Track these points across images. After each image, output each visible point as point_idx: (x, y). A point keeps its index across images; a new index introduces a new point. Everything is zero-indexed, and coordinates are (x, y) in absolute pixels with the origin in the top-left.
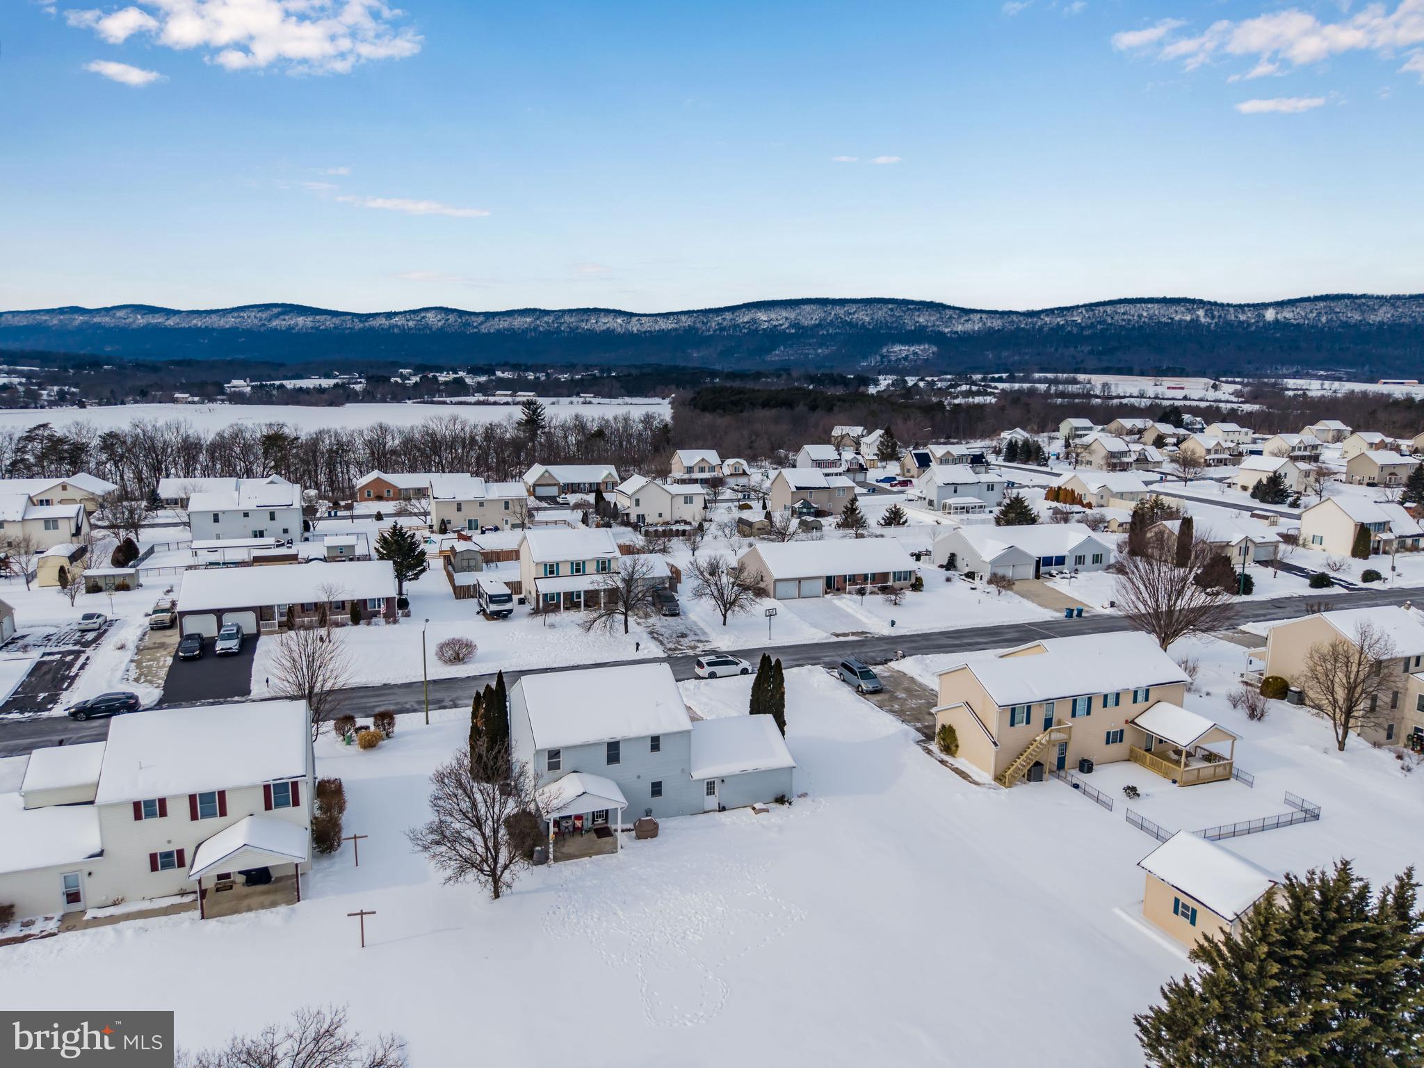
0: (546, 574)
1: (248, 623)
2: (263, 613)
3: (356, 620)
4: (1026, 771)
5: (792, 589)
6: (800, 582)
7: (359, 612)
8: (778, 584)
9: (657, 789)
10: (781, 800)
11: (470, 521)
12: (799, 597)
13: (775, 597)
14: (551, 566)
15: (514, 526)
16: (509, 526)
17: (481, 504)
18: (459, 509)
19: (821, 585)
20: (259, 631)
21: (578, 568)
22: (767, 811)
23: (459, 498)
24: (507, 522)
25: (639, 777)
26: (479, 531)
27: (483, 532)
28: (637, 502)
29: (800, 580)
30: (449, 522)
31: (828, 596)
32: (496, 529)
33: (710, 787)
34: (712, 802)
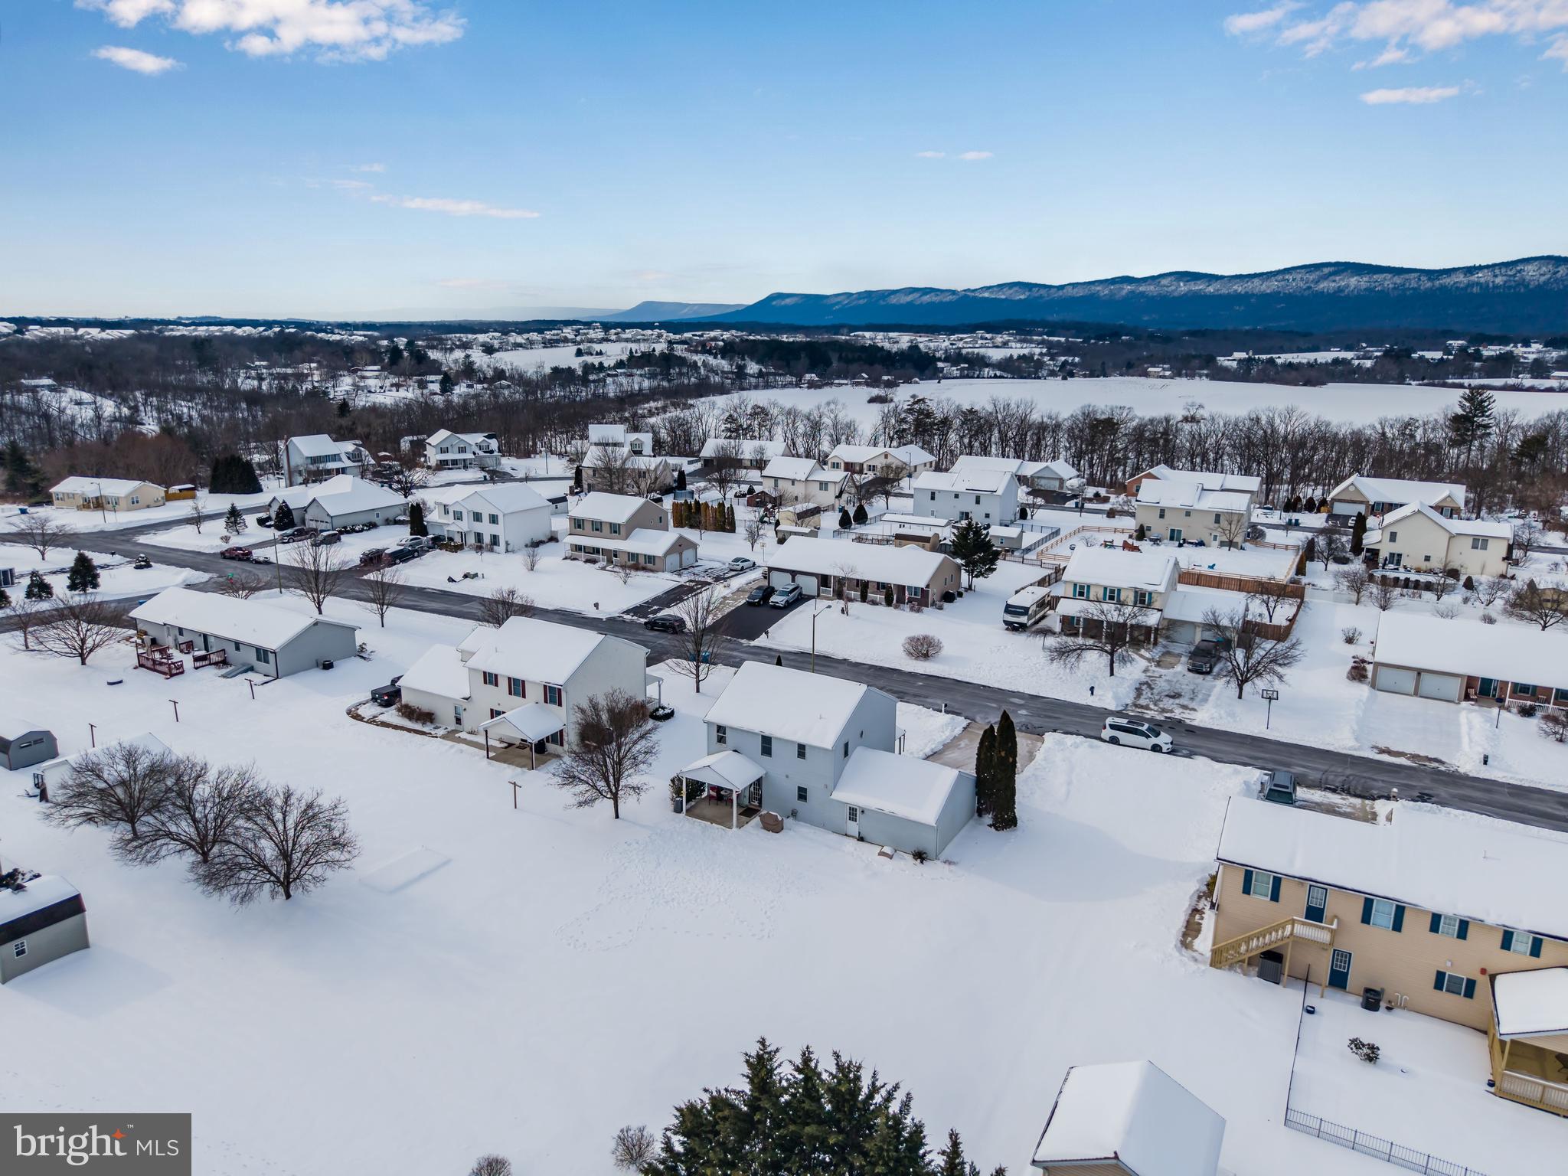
0: (1074, 595)
1: (810, 585)
2: (824, 580)
3: (889, 602)
4: (1246, 957)
5: (1408, 682)
6: (1419, 674)
7: (893, 595)
8: (1382, 671)
9: (802, 794)
10: (920, 856)
11: (1173, 531)
12: (1416, 694)
13: (1373, 686)
14: (1082, 587)
15: (1222, 544)
16: (1217, 543)
17: (1188, 514)
18: (1162, 516)
19: (1455, 688)
20: (818, 595)
21: (1112, 595)
22: (891, 857)
23: (1163, 504)
24: (1215, 538)
25: (787, 776)
26: (1177, 543)
27: (1180, 545)
28: (1393, 537)
29: (1419, 672)
30: (1149, 529)
31: (1464, 704)
32: (1201, 544)
33: (853, 813)
34: (853, 828)
